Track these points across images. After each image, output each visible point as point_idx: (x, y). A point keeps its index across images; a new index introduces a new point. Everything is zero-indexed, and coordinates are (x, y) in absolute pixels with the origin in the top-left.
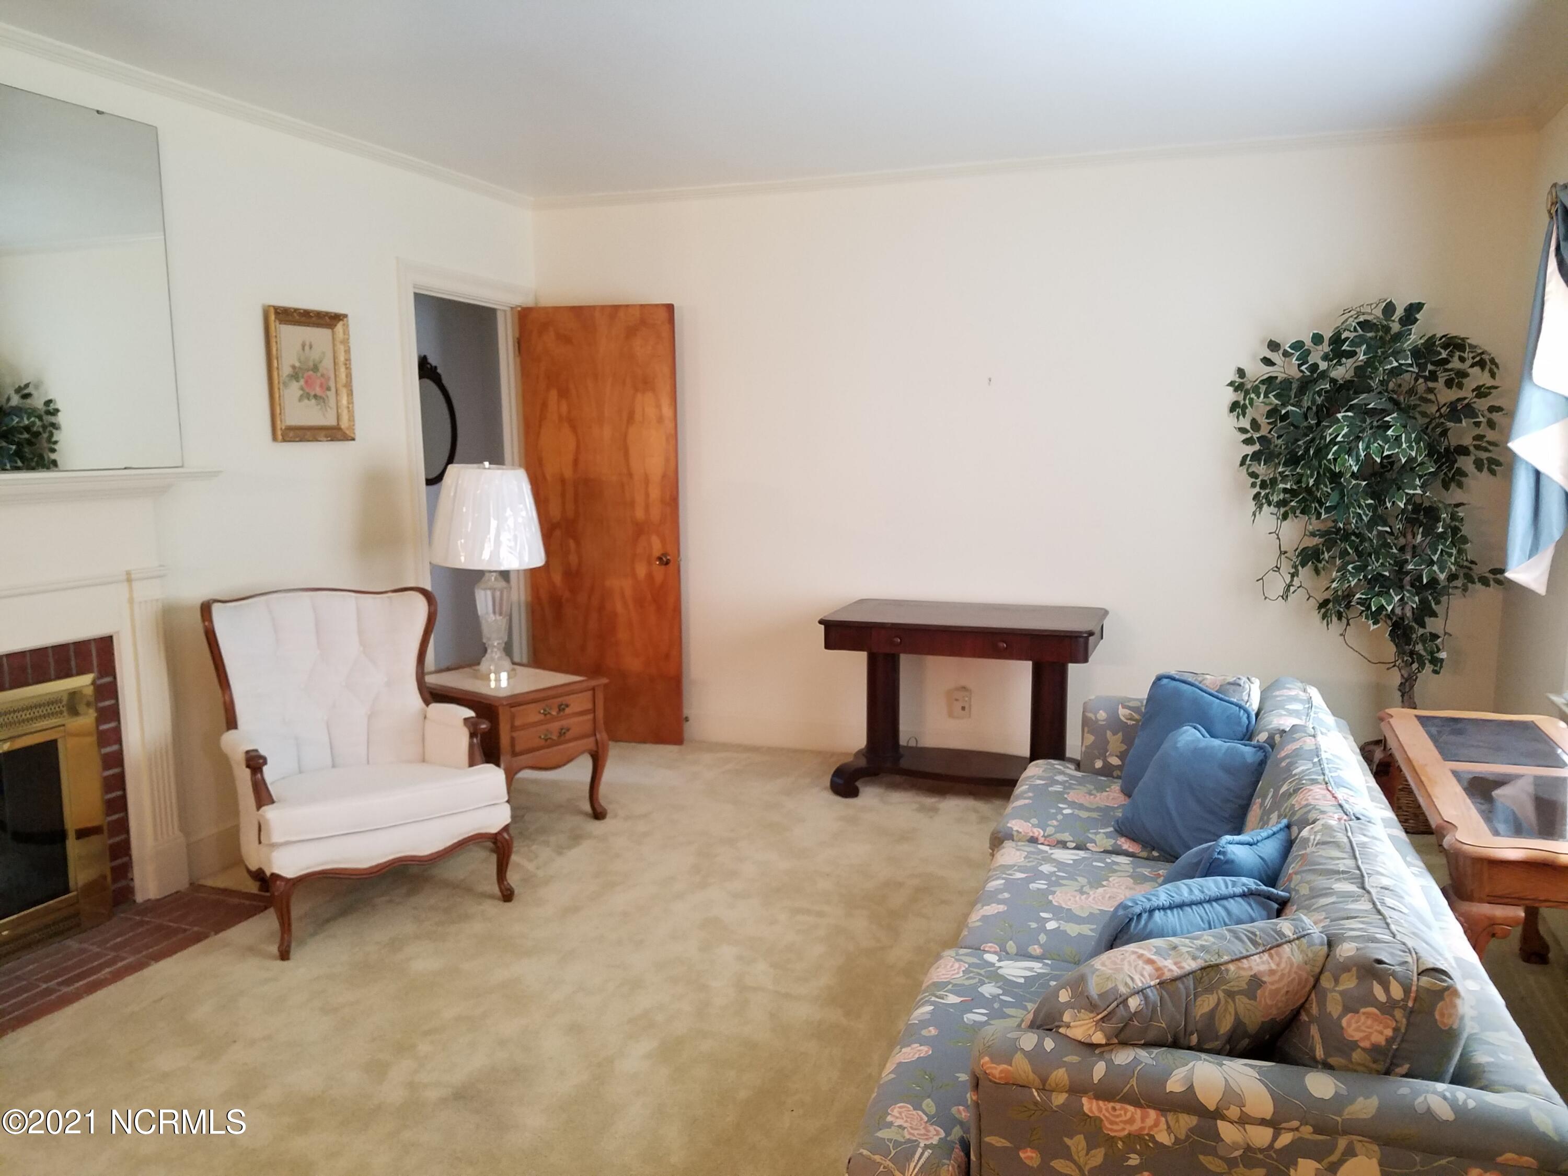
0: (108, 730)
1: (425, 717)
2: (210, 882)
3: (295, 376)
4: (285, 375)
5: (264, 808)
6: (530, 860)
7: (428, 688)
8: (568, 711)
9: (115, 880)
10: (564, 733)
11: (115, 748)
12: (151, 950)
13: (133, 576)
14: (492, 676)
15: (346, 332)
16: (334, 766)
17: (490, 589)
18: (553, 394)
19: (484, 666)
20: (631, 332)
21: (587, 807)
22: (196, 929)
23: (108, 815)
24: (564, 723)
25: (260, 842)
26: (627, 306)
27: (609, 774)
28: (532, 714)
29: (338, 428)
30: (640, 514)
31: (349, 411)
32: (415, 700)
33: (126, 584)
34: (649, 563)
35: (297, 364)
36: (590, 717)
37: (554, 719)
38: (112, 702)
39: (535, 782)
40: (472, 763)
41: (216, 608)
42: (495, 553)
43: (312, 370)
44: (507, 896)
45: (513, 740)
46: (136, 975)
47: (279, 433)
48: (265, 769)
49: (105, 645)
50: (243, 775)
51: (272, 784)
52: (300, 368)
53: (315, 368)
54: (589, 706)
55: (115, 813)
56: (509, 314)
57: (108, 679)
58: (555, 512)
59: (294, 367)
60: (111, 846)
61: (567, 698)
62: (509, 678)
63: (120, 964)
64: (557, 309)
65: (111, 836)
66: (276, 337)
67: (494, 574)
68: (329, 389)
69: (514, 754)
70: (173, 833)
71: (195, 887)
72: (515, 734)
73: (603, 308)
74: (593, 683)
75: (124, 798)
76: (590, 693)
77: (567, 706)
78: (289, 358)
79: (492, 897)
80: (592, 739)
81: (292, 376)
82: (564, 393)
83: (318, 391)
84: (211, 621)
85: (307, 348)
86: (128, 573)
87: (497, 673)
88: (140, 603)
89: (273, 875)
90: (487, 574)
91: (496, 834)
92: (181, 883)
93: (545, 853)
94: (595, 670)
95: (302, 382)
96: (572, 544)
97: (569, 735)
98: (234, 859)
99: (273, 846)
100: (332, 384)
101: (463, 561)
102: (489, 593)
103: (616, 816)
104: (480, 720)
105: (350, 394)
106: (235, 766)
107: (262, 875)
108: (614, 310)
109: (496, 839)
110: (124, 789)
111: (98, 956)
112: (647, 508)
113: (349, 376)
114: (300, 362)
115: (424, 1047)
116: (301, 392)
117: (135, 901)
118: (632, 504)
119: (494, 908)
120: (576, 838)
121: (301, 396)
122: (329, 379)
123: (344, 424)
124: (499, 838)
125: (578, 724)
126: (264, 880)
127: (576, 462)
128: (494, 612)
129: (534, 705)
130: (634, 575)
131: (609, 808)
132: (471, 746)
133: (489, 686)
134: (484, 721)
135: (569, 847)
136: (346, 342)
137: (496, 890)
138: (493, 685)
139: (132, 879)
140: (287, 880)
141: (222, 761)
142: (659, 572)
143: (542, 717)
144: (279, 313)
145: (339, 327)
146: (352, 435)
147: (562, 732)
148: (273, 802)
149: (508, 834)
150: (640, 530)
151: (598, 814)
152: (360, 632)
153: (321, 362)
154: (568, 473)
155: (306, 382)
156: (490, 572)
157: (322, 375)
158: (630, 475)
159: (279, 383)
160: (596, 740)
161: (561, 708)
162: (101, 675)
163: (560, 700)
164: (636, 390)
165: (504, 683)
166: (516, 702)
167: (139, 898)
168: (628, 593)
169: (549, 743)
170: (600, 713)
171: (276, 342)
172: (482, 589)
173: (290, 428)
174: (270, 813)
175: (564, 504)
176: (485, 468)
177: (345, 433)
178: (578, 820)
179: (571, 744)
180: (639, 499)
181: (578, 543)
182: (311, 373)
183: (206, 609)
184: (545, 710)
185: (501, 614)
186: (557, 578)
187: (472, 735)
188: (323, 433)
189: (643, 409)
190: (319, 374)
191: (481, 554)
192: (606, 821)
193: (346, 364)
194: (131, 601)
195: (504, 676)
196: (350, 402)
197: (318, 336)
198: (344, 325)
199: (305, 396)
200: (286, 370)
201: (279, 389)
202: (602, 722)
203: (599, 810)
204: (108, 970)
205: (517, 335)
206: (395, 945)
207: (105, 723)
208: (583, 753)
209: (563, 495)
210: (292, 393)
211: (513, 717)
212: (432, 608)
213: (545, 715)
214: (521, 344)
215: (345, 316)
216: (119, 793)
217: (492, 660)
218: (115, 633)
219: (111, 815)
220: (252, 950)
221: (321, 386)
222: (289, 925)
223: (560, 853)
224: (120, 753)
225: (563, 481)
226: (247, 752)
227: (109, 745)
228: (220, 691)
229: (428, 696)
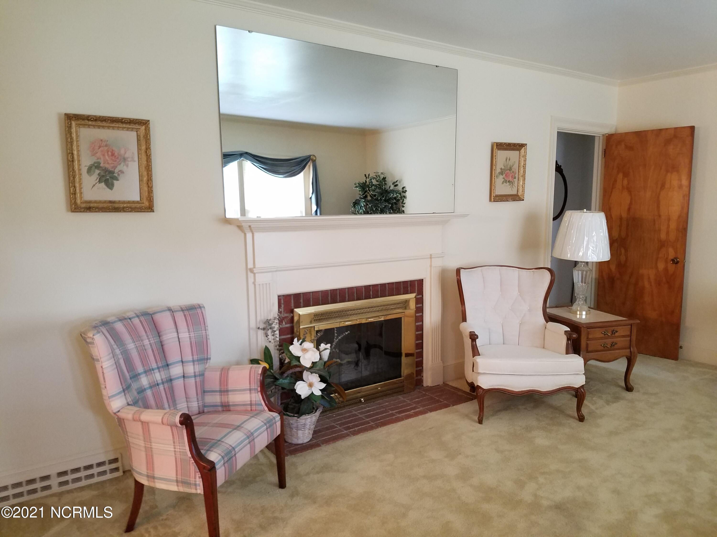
0: (418, 316)
1: (546, 328)
2: (450, 384)
3: (501, 173)
4: (497, 173)
5: (475, 357)
6: (593, 404)
7: (548, 315)
8: (617, 334)
9: (417, 376)
10: (614, 345)
11: (421, 323)
12: (429, 407)
13: (432, 256)
14: (578, 312)
15: (525, 152)
16: (490, 344)
17: (581, 270)
18: (621, 176)
19: (574, 307)
20: (668, 142)
21: (623, 384)
22: (445, 402)
23: (417, 349)
24: (615, 340)
25: (473, 371)
26: (667, 129)
27: (636, 369)
28: (597, 333)
29: (517, 195)
30: (663, 236)
31: (523, 188)
32: (542, 320)
33: (430, 259)
34: (666, 262)
35: (503, 168)
36: (629, 339)
37: (609, 337)
38: (421, 305)
39: (596, 367)
40: (567, 353)
41: (462, 271)
42: (585, 254)
43: (509, 170)
44: (581, 419)
45: (587, 345)
46: (423, 415)
47: (493, 198)
48: (477, 340)
49: (421, 282)
50: (468, 342)
51: (479, 347)
52: (504, 169)
53: (510, 169)
54: (628, 333)
55: (419, 349)
56: (601, 138)
57: (420, 296)
58: (616, 235)
59: (501, 169)
60: (416, 361)
61: (616, 327)
62: (586, 314)
63: (417, 410)
64: (627, 134)
65: (417, 358)
66: (496, 156)
67: (583, 263)
68: (515, 178)
69: (588, 352)
70: (439, 361)
71: (445, 384)
72: (588, 342)
73: (653, 131)
74: (631, 322)
75: (422, 343)
76: (630, 326)
77: (617, 332)
78: (500, 165)
79: (574, 418)
80: (628, 350)
81: (500, 173)
82: (626, 175)
83: (510, 179)
84: (460, 276)
85: (508, 160)
86: (431, 255)
87: (581, 311)
88: (434, 267)
89: (478, 386)
90: (580, 263)
91: (578, 388)
92: (440, 382)
93: (600, 402)
94: (631, 315)
95: (504, 175)
96: (623, 251)
97: (616, 346)
98: (462, 376)
99: (479, 373)
100: (517, 176)
101: (569, 256)
102: (580, 272)
103: (639, 391)
104: (573, 333)
105: (524, 180)
106: (464, 337)
107: (473, 385)
108: (659, 132)
109: (577, 391)
110: (423, 341)
111: (410, 405)
112: (668, 233)
113: (524, 172)
114: (504, 167)
115: (541, 480)
116: (503, 180)
117: (423, 385)
118: (660, 230)
119: (575, 423)
120: (617, 399)
121: (503, 181)
122: (516, 174)
123: (520, 194)
124: (579, 390)
125: (622, 342)
126: (474, 387)
127: (629, 209)
128: (582, 282)
129: (599, 329)
130: (657, 268)
131: (635, 386)
132: (567, 344)
133: (577, 317)
134: (574, 333)
135: (613, 402)
136: (525, 156)
137: (576, 415)
138: (578, 316)
139: (423, 376)
140: (484, 390)
141: (459, 334)
142: (671, 268)
143: (603, 335)
144: (498, 145)
145: (523, 150)
146: (523, 198)
147: (613, 344)
148: (479, 355)
149: (584, 390)
150: (662, 245)
151: (629, 388)
152: (519, 286)
153: (513, 166)
154: (624, 215)
155: (506, 175)
156: (582, 262)
157: (513, 172)
158: (660, 216)
159: (495, 176)
160: (631, 351)
161: (613, 332)
162: (418, 294)
163: (613, 328)
164: (667, 171)
165: (584, 317)
166: (590, 326)
167: (425, 385)
168: (652, 277)
169: (605, 349)
170: (634, 337)
171: (495, 158)
172: (577, 270)
173: (497, 196)
174: (478, 359)
175: (620, 230)
176: (585, 212)
177: (520, 198)
178: (618, 389)
179: (617, 351)
180: (664, 228)
181: (626, 250)
182: (508, 171)
183: (458, 271)
184: (605, 332)
185: (585, 283)
186: (613, 267)
187: (568, 339)
188: (511, 197)
189: (671, 182)
190: (512, 172)
191: (579, 253)
192: (634, 392)
193: (524, 166)
194: (431, 266)
195: (584, 313)
196: (524, 183)
197: (513, 154)
198: (525, 149)
199: (505, 181)
200: (498, 170)
201: (494, 179)
202: (634, 342)
203: (629, 386)
204: (413, 411)
205: (605, 148)
206: (528, 429)
207: (418, 313)
208: (623, 356)
209: (620, 226)
210: (499, 180)
211: (588, 334)
212: (553, 278)
213: (605, 335)
214: (605, 153)
215: (526, 144)
216: (421, 341)
217: (579, 305)
218: (424, 278)
219: (417, 350)
220: (467, 416)
221: (512, 177)
222: (483, 409)
223: (608, 404)
224: (422, 325)
225: (621, 219)
226: (470, 332)
227: (419, 322)
228: (461, 306)
229: (547, 318)
